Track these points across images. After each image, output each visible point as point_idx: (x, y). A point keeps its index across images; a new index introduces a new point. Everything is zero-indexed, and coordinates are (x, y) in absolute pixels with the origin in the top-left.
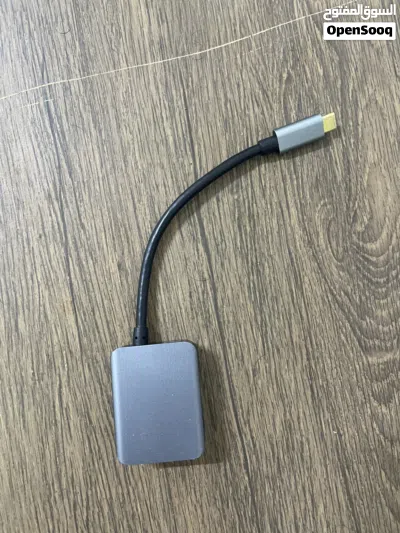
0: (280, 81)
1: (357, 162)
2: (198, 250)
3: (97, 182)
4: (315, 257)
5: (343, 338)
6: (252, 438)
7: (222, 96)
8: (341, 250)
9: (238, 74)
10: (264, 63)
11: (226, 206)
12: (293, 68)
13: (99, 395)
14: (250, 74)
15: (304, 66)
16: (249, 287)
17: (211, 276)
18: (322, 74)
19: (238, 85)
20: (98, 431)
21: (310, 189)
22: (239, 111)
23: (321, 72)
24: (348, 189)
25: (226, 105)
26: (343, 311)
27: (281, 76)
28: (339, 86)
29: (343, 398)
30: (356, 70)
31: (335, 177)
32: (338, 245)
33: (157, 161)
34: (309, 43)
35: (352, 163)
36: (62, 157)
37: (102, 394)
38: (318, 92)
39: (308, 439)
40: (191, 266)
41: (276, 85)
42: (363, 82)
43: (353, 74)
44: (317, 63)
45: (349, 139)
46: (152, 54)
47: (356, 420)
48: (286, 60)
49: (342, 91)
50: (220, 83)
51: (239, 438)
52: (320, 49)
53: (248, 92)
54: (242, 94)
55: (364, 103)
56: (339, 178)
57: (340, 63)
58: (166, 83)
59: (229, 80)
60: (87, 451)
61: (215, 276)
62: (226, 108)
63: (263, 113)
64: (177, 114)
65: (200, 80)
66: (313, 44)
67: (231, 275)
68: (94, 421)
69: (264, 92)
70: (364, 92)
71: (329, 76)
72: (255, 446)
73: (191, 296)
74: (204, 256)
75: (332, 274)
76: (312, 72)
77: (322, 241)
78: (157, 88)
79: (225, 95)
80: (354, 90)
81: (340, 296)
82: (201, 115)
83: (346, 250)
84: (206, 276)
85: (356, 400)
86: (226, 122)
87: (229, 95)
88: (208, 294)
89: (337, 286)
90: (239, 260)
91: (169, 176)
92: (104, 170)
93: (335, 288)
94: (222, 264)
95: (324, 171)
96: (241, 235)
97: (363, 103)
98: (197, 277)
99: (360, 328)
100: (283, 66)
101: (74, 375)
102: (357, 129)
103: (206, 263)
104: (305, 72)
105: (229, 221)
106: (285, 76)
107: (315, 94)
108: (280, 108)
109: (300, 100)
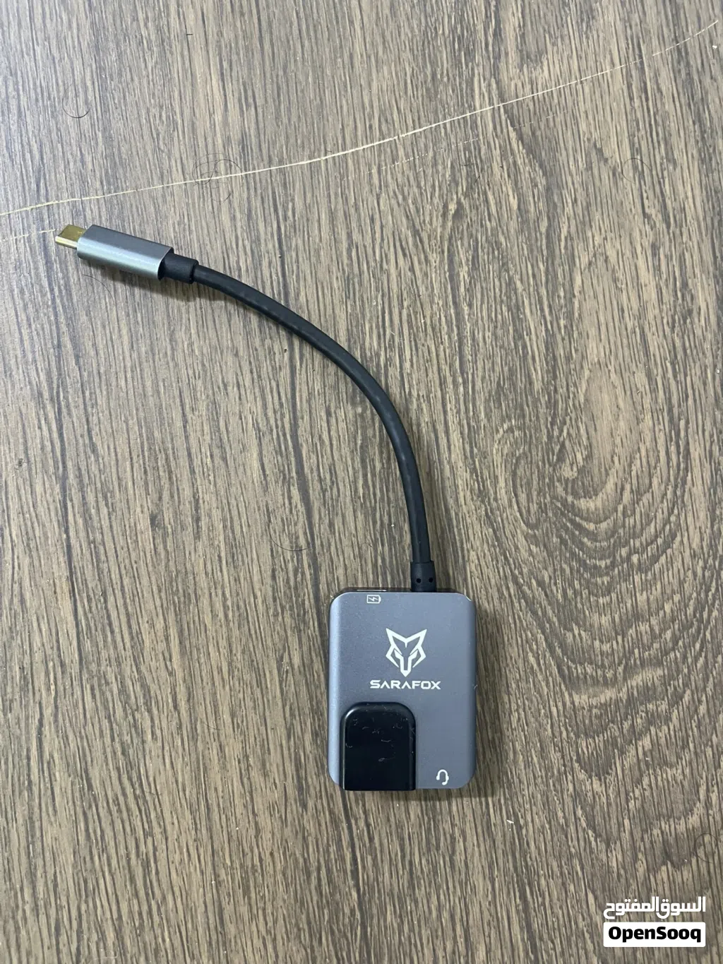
0: (444, 215)
1: (569, 358)
2: (290, 498)
3: (121, 375)
4: (489, 519)
5: (532, 660)
6: (368, 825)
7: (344, 237)
8: (534, 508)
9: (372, 200)
10: (419, 187)
11: (342, 425)
12: (466, 195)
13: (108, 740)
14: (393, 202)
15: (485, 193)
16: (375, 565)
17: (311, 544)
18: (515, 207)
19: (372, 220)
20: (102, 803)
21: (487, 401)
22: (372, 264)
23: (514, 203)
24: (552, 404)
25: (349, 251)
26: (534, 613)
27: (446, 207)
28: (543, 230)
29: (528, 764)
30: (575, 201)
31: (531, 383)
32: (529, 498)
33: (226, 342)
34: (497, 153)
35: (561, 361)
36: (64, 328)
37: (113, 740)
38: (507, 238)
39: (463, 833)
40: (276, 523)
41: (437, 223)
42: (585, 223)
43: (569, 209)
44: (509, 188)
45: (558, 319)
46: (227, 160)
47: (547, 803)
48: (455, 181)
49: (548, 237)
50: (340, 214)
51: (345, 825)
52: (515, 163)
53: (388, 232)
54: (378, 235)
55: (585, 260)
56: (537, 386)
57: (548, 189)
58: (250, 210)
59: (357, 209)
60: (82, 838)
61: (318, 542)
62: (350, 257)
63: (412, 269)
64: (265, 263)
65: (307, 207)
66: (503, 156)
67: (346, 542)
68: (96, 783)
69: (416, 233)
70: (585, 240)
71: (527, 212)
72: (371, 839)
73: (274, 577)
74: (301, 508)
75: (517, 548)
76: (499, 204)
77: (502, 493)
78: (233, 218)
79: (349, 235)
80: (569, 237)
81: (530, 587)
82: (305, 267)
83: (542, 509)
84: (302, 542)
85: (548, 769)
86: (348, 280)
87: (356, 237)
88: (303, 574)
89: (525, 570)
90: (360, 517)
91: (246, 368)
92: (135, 355)
93: (521, 573)
94: (331, 525)
95: (512, 372)
96: (365, 476)
97: (583, 259)
98: (286, 544)
99: (563, 645)
100: (449, 191)
101: (65, 704)
102: (572, 303)
103: (302, 519)
104: (487, 201)
105: (346, 451)
106: (452, 207)
107: (502, 239)
108: (442, 261)
109: (476, 250)
